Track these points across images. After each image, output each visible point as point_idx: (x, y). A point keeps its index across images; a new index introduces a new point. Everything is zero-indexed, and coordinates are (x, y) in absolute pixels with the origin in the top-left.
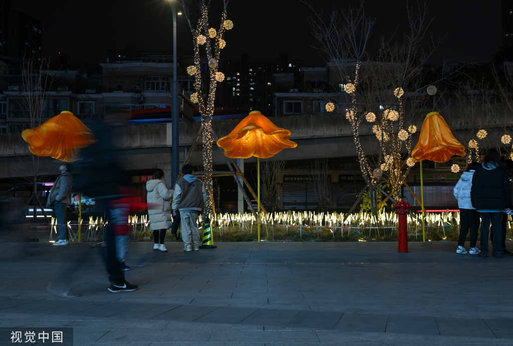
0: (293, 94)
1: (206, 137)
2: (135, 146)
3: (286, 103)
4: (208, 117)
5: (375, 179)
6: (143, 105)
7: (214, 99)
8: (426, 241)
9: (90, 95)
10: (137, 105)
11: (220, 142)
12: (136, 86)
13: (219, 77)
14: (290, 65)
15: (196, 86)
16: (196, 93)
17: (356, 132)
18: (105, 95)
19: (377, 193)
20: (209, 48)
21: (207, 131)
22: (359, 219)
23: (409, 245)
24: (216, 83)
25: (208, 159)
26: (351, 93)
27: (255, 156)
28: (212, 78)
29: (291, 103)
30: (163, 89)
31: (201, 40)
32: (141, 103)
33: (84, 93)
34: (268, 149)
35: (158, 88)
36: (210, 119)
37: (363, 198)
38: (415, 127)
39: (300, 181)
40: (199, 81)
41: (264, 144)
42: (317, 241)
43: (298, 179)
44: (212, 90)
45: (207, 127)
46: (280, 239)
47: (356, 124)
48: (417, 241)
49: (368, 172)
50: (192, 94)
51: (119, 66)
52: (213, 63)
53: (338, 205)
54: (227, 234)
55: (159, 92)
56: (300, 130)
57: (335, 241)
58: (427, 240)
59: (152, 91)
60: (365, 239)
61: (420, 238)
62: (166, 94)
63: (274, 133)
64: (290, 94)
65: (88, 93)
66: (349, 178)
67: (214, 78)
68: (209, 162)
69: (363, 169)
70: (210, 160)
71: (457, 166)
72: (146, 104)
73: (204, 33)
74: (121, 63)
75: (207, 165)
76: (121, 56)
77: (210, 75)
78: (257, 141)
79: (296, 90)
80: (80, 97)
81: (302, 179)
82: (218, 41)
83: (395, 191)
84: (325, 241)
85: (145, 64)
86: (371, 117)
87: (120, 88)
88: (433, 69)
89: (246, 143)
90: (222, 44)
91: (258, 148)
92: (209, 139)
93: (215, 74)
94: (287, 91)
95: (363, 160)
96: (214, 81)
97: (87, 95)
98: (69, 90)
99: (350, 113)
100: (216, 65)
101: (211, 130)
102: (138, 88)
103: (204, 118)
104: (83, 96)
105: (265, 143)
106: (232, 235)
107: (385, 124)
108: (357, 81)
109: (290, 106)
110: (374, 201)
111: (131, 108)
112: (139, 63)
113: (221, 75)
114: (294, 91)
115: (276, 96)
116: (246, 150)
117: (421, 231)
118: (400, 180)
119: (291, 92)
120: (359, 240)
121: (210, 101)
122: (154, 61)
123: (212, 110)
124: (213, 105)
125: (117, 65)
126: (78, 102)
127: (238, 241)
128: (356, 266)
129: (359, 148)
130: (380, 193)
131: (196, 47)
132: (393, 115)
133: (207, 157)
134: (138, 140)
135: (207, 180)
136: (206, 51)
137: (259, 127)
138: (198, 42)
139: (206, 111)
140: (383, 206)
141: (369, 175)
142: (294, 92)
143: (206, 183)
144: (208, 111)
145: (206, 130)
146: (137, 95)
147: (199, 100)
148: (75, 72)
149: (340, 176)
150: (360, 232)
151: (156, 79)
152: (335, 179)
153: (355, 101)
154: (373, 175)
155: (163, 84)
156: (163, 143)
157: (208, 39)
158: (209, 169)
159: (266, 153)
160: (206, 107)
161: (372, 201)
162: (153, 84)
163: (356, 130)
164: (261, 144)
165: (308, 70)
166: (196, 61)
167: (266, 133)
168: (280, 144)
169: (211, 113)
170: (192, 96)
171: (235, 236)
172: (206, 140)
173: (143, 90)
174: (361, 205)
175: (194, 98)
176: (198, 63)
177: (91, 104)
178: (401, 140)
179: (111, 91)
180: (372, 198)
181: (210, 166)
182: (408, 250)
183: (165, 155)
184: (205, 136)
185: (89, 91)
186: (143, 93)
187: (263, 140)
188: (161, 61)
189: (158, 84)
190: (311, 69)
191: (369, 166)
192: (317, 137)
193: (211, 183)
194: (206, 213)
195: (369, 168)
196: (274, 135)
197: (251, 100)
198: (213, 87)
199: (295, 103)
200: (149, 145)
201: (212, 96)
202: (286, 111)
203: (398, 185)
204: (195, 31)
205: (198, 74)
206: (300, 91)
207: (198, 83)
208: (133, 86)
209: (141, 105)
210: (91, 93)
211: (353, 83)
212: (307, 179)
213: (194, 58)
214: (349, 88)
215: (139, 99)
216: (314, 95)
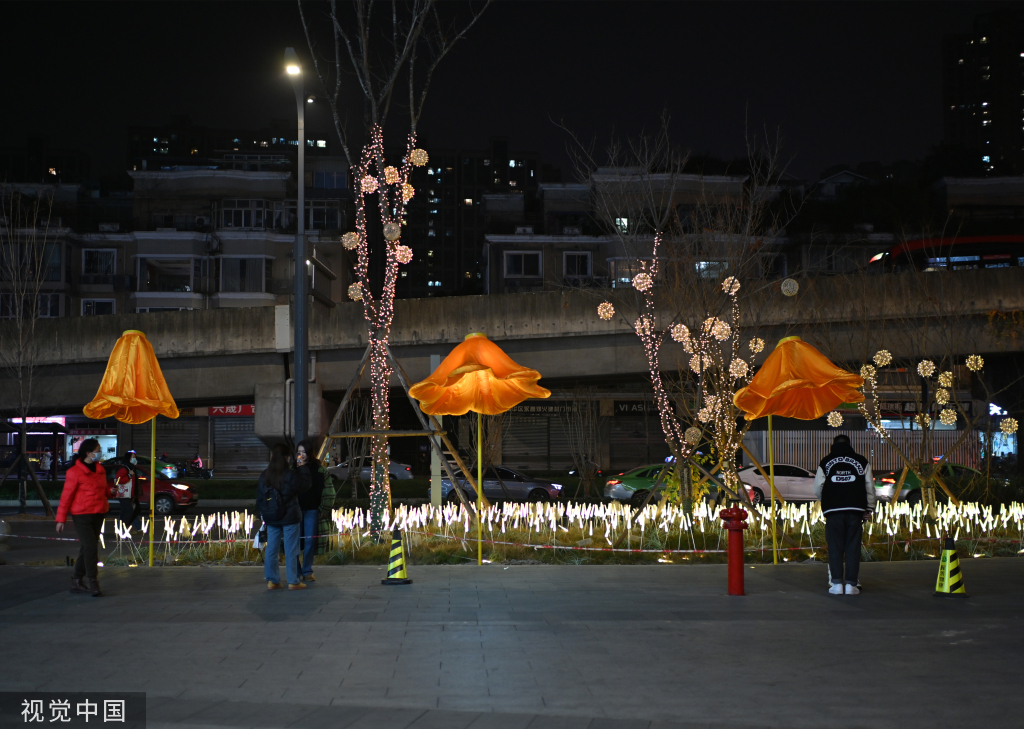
0: (523, 237)
1: (378, 365)
2: (211, 350)
3: (507, 255)
4: (382, 328)
5: (688, 446)
6: (217, 256)
7: (392, 296)
8: (778, 561)
9: (108, 236)
10: (205, 257)
11: (414, 391)
12: (204, 218)
13: (403, 254)
14: (512, 163)
15: (358, 269)
16: (360, 283)
17: (654, 360)
18: (140, 235)
19: (692, 471)
20: (384, 203)
21: (380, 355)
22: (658, 517)
23: (747, 574)
24: (396, 267)
25: (382, 405)
26: (644, 291)
27: (474, 410)
28: (390, 257)
29: (519, 256)
30: (258, 225)
31: (369, 184)
32: (213, 253)
33: (96, 231)
34: (497, 399)
35: (248, 223)
36: (386, 333)
37: (666, 481)
38: (761, 342)
39: (536, 412)
40: (365, 261)
41: (490, 390)
42: (584, 563)
43: (533, 409)
44: (389, 279)
45: (379, 348)
46: (516, 558)
47: (654, 346)
48: (763, 561)
49: (675, 433)
50: (351, 284)
51: (169, 176)
52: (392, 230)
53: (612, 460)
54: (420, 547)
55: (251, 230)
56: (540, 322)
57: (617, 563)
58: (780, 560)
59: (237, 228)
60: (670, 558)
61: (768, 558)
62: (265, 235)
63: (512, 377)
64: (517, 237)
65: (104, 232)
66: (634, 408)
67: (393, 256)
68: (382, 414)
69: (666, 429)
70: (385, 408)
71: (838, 415)
72: (225, 256)
73: (373, 172)
74: (172, 170)
75: (380, 418)
76: (158, 140)
77: (385, 252)
78: (478, 386)
79: (529, 230)
80: (87, 240)
81: (539, 409)
82: (401, 188)
83: (724, 460)
84: (598, 563)
85: (222, 173)
86: (681, 333)
87: (169, 223)
88: (802, 188)
89: (458, 390)
90: (408, 193)
91: (481, 398)
92: (384, 369)
93: (395, 250)
94: (511, 231)
95: (667, 413)
96: (392, 263)
97: (102, 236)
98: (65, 225)
99: (642, 322)
100: (398, 234)
101: (388, 353)
102: (206, 222)
103: (374, 329)
104: (94, 237)
105: (493, 388)
106: (428, 551)
107: (706, 344)
108: (655, 269)
109: (515, 259)
110: (686, 486)
111: (192, 262)
112: (209, 171)
113: (406, 250)
114: (525, 231)
115: (488, 242)
116: (460, 402)
117: (769, 541)
118: (734, 441)
119: (519, 234)
120: (660, 561)
121: (386, 300)
122: (239, 167)
123: (390, 315)
124: (391, 308)
125: (165, 174)
126: (83, 250)
127: (440, 563)
128: (660, 629)
129: (659, 390)
130: (697, 470)
131: (360, 199)
132: (720, 329)
133: (380, 402)
134: (218, 338)
135: (380, 445)
136: (380, 208)
137: (484, 367)
138: (363, 189)
139: (379, 317)
140: (702, 493)
141: (677, 439)
142: (525, 233)
143: (377, 450)
144: (382, 318)
145: (378, 352)
146: (204, 237)
147: (364, 296)
148: (75, 186)
149: (617, 404)
150: (662, 542)
151: (244, 204)
152: (606, 410)
153: (652, 305)
154: (684, 439)
155: (259, 214)
156: (267, 346)
157: (383, 185)
158: (383, 425)
159: (493, 405)
160: (378, 310)
161: (683, 487)
162: (238, 214)
163: (654, 357)
164: (485, 390)
165: (550, 189)
166: (360, 224)
167: (497, 376)
168: (519, 392)
169: (387, 321)
170: (352, 289)
171: (433, 553)
172: (377, 371)
173: (218, 225)
174: (663, 493)
175: (356, 291)
176: (363, 227)
177: (110, 253)
178: (734, 377)
179: (151, 228)
180: (682, 481)
181: (385, 419)
182: (746, 589)
183: (272, 368)
184: (376, 363)
185: (106, 227)
186: (218, 234)
187: (489, 384)
188: (254, 168)
189: (248, 214)
190: (558, 187)
191: (678, 421)
192: (573, 335)
193: (388, 451)
194: (377, 506)
195: (677, 426)
196: (512, 380)
197: (431, 233)
198: (391, 272)
199: (526, 256)
200: (240, 348)
201: (390, 288)
202: (509, 272)
203: (731, 449)
204: (357, 168)
205: (363, 249)
206: (538, 231)
207: (362, 264)
208: (197, 218)
209: (212, 257)
210: (109, 232)
211: (647, 271)
212: (551, 409)
213: (356, 218)
214: (642, 282)
215: (208, 244)
216: (565, 239)
